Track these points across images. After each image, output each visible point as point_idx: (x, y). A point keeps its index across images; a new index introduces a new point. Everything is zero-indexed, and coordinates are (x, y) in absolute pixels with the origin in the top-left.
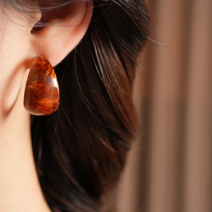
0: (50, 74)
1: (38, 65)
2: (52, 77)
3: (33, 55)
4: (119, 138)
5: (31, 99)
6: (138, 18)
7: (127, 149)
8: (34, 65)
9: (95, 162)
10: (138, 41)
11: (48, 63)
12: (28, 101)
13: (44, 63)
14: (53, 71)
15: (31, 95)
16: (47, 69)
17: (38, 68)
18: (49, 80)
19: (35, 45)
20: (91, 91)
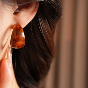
0: (21, 32)
1: (16, 28)
2: (22, 32)
3: (14, 23)
4: (48, 57)
5: (13, 42)
6: (58, 8)
7: (51, 62)
8: (15, 28)
9: (38, 67)
10: (57, 18)
11: (20, 27)
12: (12, 42)
13: (19, 27)
14: (23, 30)
15: (13, 40)
16: (20, 29)
17: (16, 29)
18: (21, 34)
19: (15, 19)
20: (37, 38)
